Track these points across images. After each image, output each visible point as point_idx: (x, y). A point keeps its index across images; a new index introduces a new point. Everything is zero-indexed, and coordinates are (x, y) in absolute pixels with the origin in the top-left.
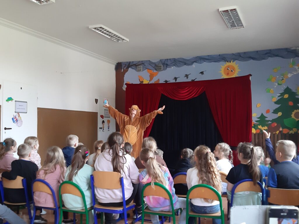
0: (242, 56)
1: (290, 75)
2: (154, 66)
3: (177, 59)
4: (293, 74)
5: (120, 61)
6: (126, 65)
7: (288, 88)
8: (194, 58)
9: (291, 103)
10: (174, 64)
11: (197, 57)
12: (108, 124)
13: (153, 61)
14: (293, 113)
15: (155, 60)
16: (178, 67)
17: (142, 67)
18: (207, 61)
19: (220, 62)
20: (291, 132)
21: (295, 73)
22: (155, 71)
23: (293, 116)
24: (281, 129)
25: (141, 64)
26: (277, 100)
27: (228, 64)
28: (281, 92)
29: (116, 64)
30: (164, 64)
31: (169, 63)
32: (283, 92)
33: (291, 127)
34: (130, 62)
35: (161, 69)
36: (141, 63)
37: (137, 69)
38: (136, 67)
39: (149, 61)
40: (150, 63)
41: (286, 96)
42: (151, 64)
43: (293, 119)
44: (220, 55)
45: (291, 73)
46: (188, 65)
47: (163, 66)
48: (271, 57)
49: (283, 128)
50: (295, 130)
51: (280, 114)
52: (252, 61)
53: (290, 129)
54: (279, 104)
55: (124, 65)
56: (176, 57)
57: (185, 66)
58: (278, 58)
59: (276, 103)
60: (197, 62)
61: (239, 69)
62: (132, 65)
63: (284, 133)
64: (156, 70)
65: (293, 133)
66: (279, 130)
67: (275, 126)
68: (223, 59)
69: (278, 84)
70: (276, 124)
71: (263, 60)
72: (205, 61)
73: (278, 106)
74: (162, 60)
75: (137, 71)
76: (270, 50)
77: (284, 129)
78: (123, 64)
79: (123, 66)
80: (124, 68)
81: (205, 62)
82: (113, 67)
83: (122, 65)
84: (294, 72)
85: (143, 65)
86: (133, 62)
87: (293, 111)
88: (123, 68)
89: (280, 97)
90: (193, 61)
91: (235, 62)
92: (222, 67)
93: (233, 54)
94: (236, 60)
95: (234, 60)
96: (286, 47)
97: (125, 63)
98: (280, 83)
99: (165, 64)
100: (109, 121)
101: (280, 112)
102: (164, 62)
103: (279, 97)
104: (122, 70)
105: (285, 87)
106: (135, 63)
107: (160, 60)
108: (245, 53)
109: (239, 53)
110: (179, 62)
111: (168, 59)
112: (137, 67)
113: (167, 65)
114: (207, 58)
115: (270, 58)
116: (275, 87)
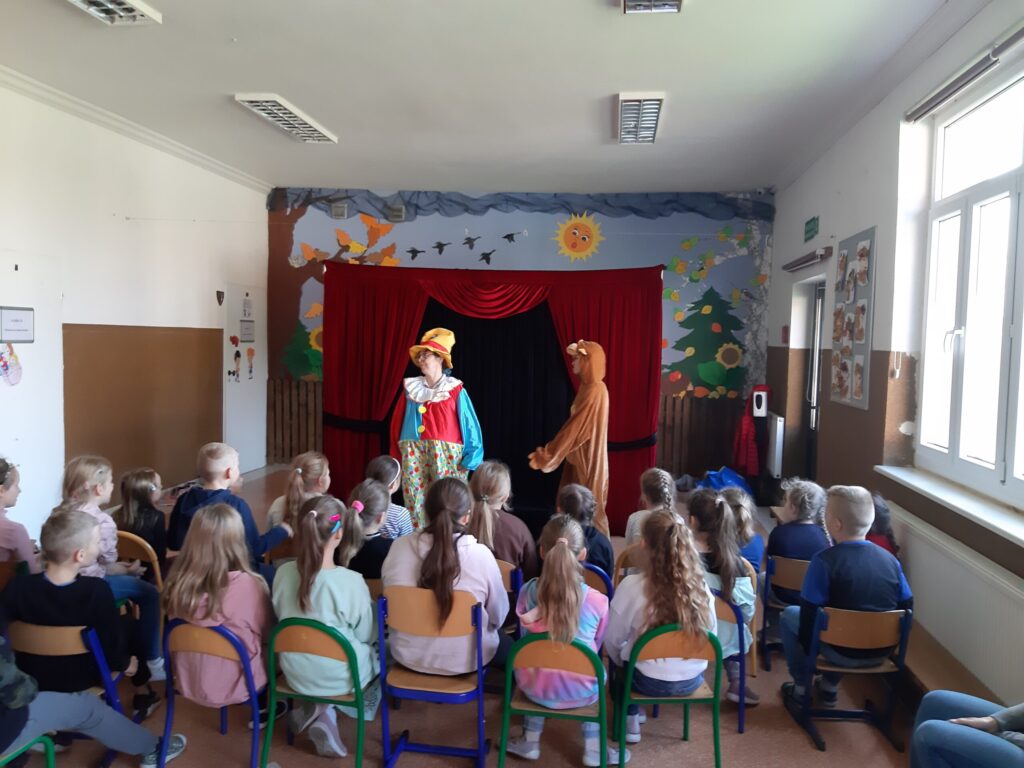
0: (609, 202)
1: (718, 260)
2: (380, 206)
3: (444, 195)
4: (724, 258)
5: (282, 184)
6: (299, 196)
7: (712, 289)
8: (488, 195)
9: (716, 328)
10: (436, 206)
11: (499, 194)
12: (250, 361)
13: (381, 194)
14: (721, 350)
15: (384, 193)
16: (448, 215)
17: (346, 205)
18: (524, 207)
19: (555, 213)
20: (713, 395)
21: (730, 256)
22: (383, 221)
23: (719, 356)
24: (690, 388)
25: (344, 198)
26: (686, 317)
27: (575, 220)
28: (697, 300)
29: (269, 190)
30: (408, 204)
31: (423, 202)
32: (701, 298)
33: (714, 384)
34: (311, 191)
35: (400, 216)
36: (344, 195)
37: (331, 210)
38: (330, 206)
39: (368, 191)
40: (370, 197)
41: (707, 310)
42: (374, 202)
43: (720, 364)
44: (555, 195)
45: (722, 255)
46: (475, 212)
47: (406, 209)
48: (679, 211)
49: (694, 386)
50: (721, 390)
51: (690, 351)
52: (632, 217)
53: (712, 388)
54: (689, 328)
55: (295, 197)
56: (443, 188)
57: (466, 215)
58: (692, 214)
59: (682, 324)
60: (496, 208)
61: (601, 235)
62: (318, 199)
63: (696, 398)
64: (386, 218)
65: (717, 397)
66: (686, 389)
67: (678, 381)
68: (563, 206)
69: (692, 280)
70: (680, 376)
71: (660, 219)
72: (518, 208)
73: (687, 332)
74: (404, 192)
75: (331, 217)
76: (678, 194)
77: (697, 388)
78: (292, 194)
79: (291, 199)
80: (292, 205)
81: (517, 210)
82: (262, 200)
83: (288, 195)
84: (727, 253)
85: (348, 200)
86: (320, 189)
87: (721, 346)
88: (290, 204)
89: (694, 312)
90: (488, 203)
91: (592, 217)
92: (561, 225)
93: (588, 196)
94: (596, 211)
95: (592, 210)
96: (716, 190)
97: (298, 192)
98: (695, 278)
99: (412, 204)
100: (251, 352)
101: (689, 346)
102: (410, 198)
103: (690, 310)
104: (289, 210)
105: (705, 287)
106: (325, 194)
107: (396, 192)
108: (617, 196)
109: (603, 195)
110: (449, 203)
111: (419, 192)
112: (333, 205)
113: (417, 207)
114: (524, 199)
115: (675, 213)
116: (684, 285)
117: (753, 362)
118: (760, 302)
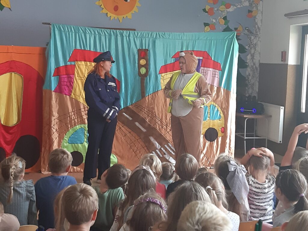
1: (232, 8)
4: (236, 7)
7: (228, 27)
21: (239, 6)
45: (234, 5)
84: (237, 4)
117: (251, 73)
118: (256, 36)
